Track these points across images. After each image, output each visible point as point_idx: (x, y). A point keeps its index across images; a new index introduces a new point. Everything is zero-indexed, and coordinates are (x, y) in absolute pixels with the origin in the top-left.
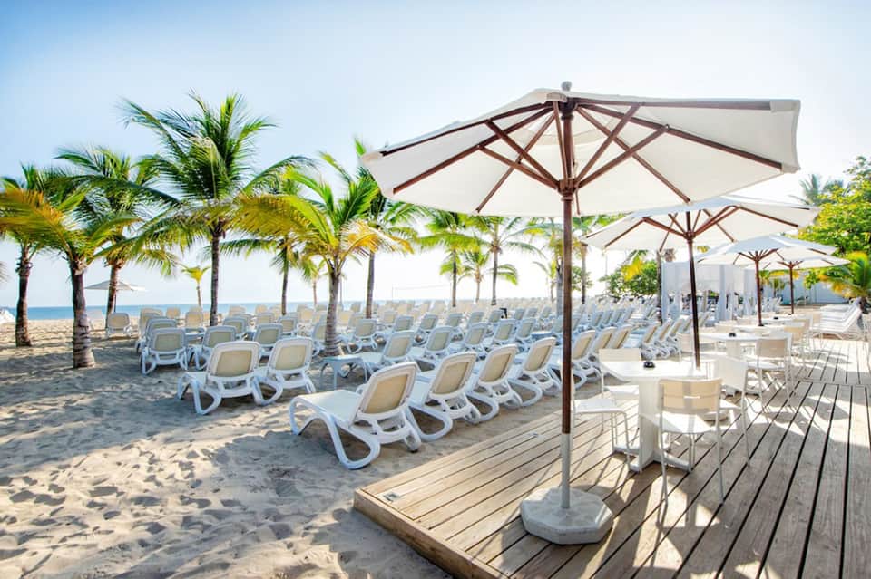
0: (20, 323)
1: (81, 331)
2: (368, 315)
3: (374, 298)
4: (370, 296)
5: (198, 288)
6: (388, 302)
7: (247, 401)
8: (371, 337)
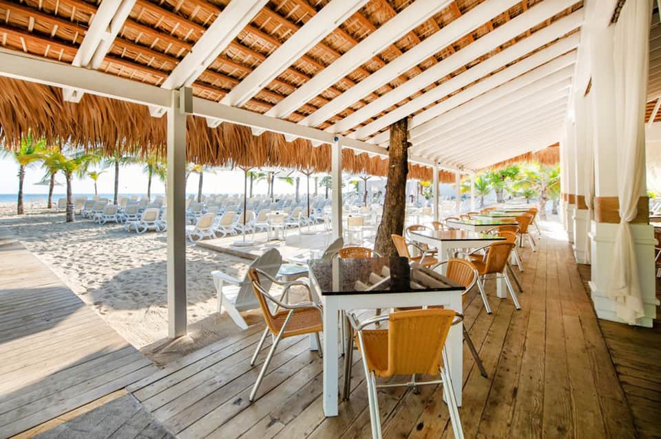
0: (20, 203)
1: (70, 205)
2: (199, 201)
3: (203, 192)
4: (200, 191)
5: (95, 184)
6: (211, 195)
7: (154, 231)
8: (200, 212)
